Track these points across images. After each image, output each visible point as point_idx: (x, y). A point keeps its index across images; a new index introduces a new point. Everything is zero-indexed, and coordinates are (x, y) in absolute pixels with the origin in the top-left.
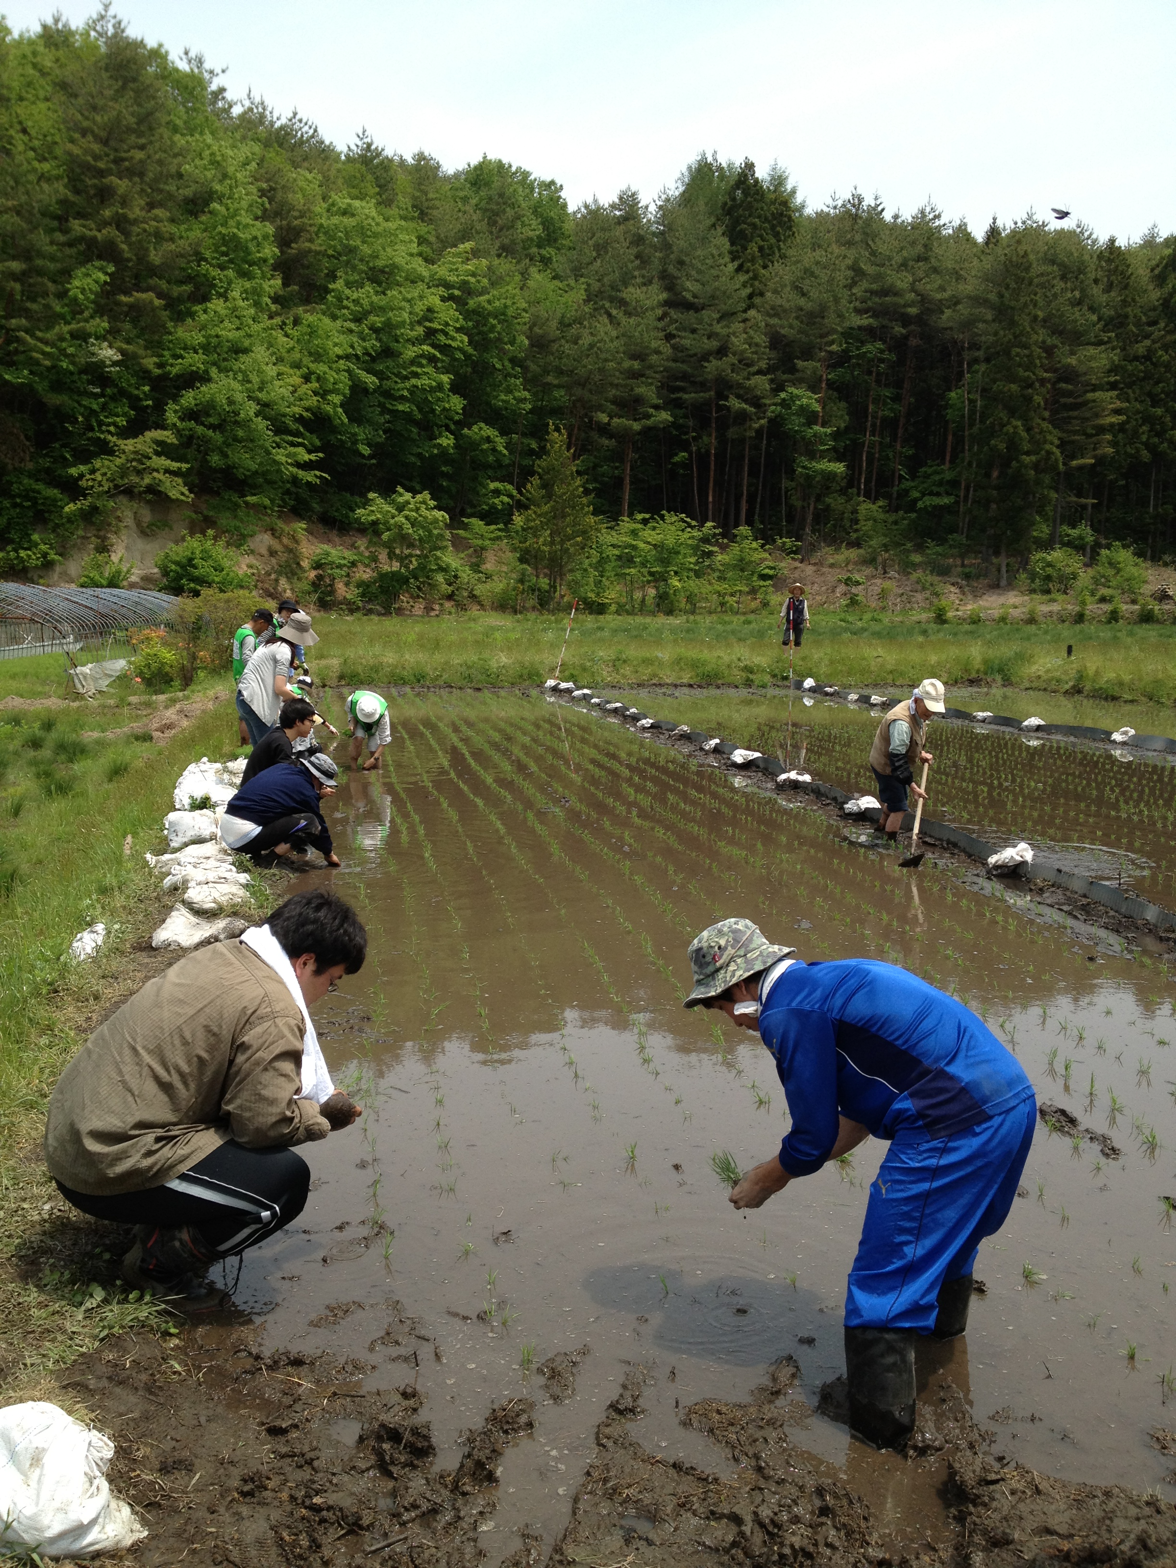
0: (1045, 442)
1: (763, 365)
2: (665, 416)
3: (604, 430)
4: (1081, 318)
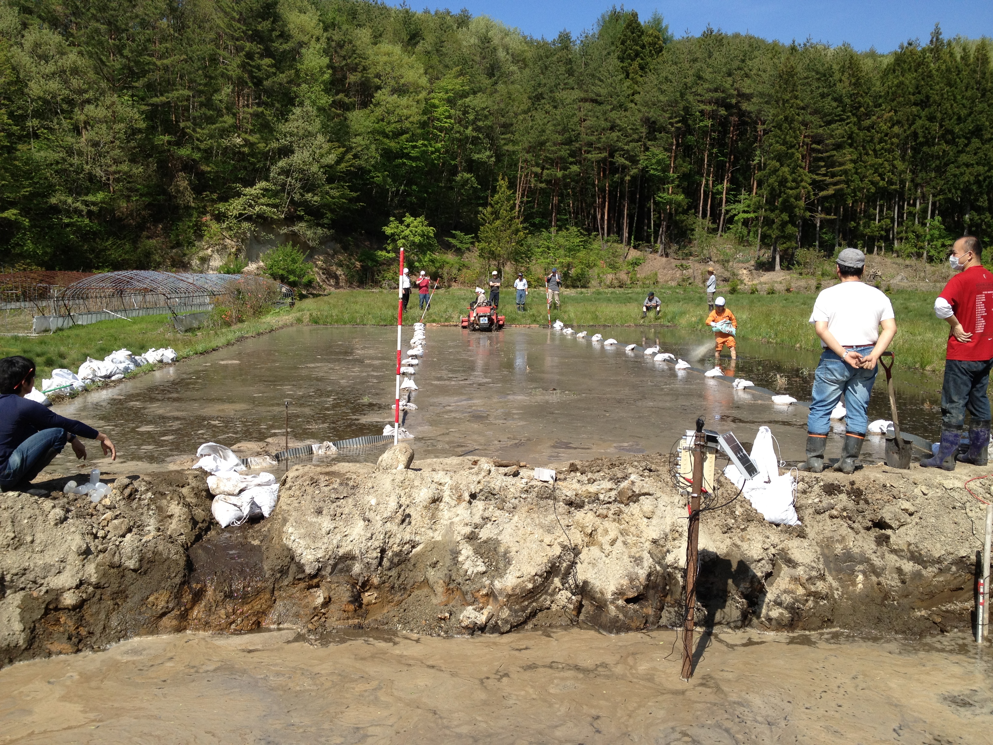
0: (802, 181)
1: (636, 136)
2: (576, 168)
3: (539, 178)
4: (829, 104)
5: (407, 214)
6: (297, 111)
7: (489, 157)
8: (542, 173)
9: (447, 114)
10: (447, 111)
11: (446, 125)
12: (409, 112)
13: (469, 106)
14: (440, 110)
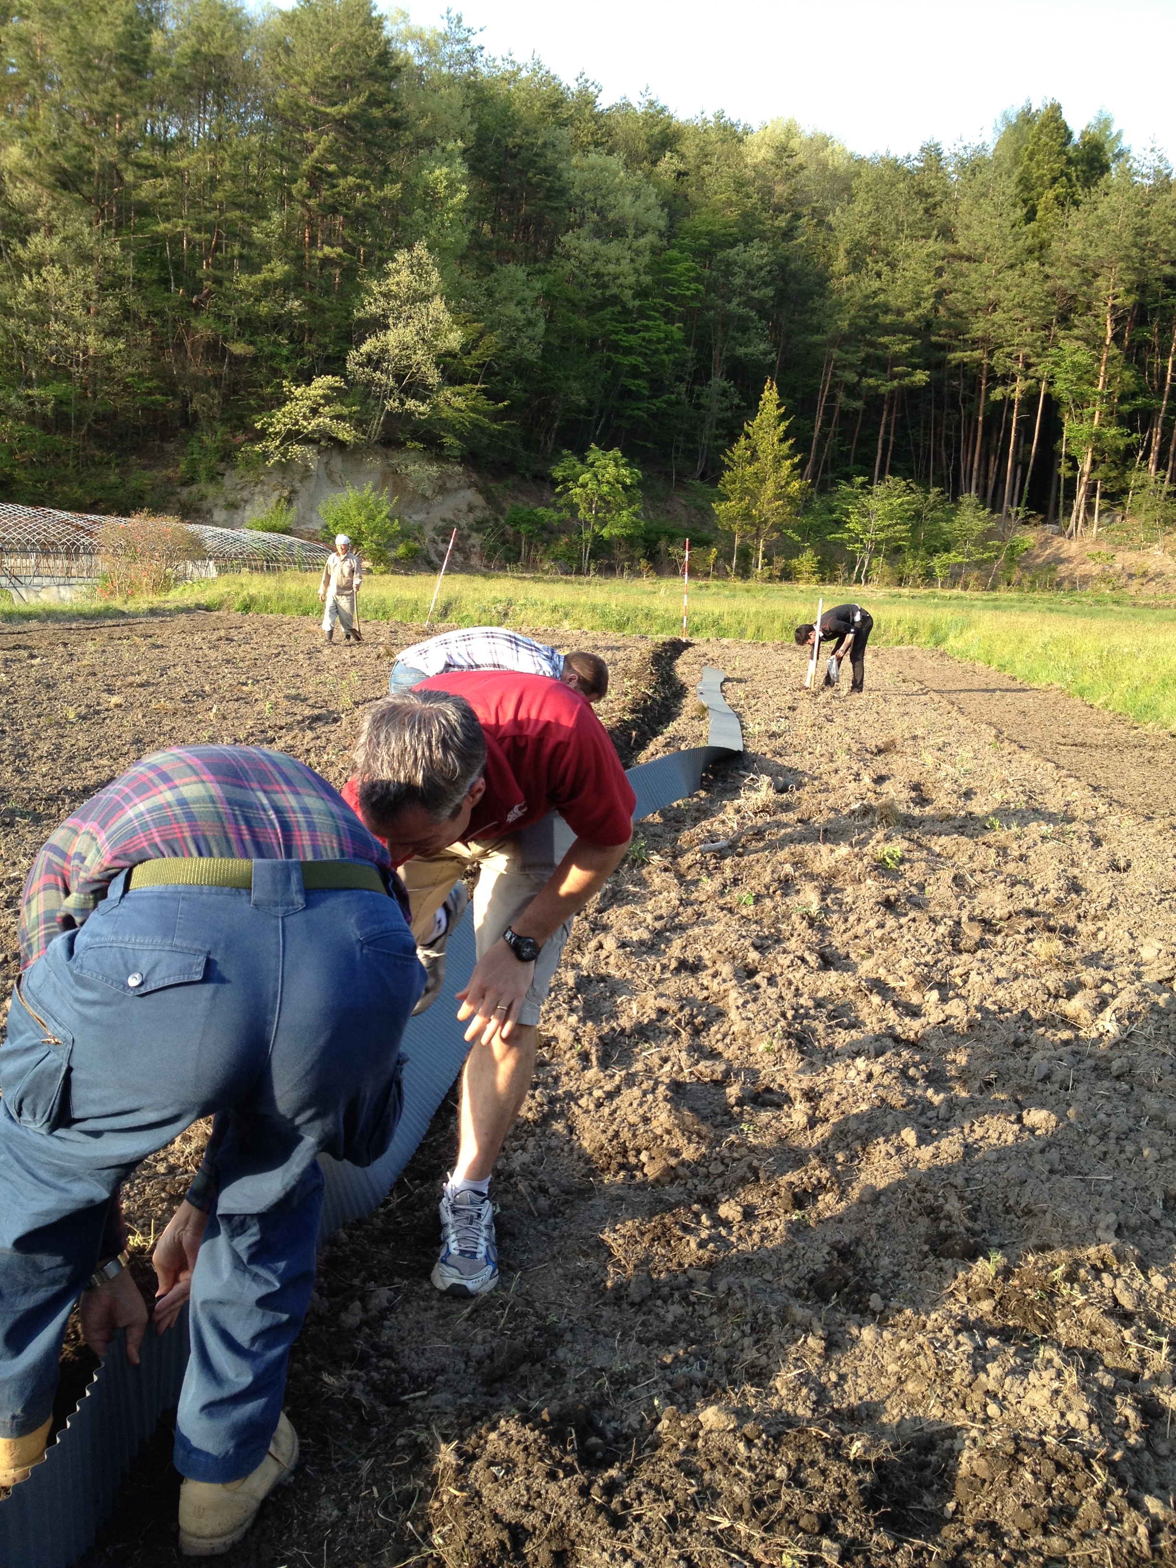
2: (921, 377)
3: (852, 391)
5: (593, 446)
6: (402, 256)
7: (766, 353)
8: (859, 382)
9: (692, 274)
10: (693, 270)
11: (688, 293)
12: (618, 269)
13: (735, 263)
14: (681, 267)
